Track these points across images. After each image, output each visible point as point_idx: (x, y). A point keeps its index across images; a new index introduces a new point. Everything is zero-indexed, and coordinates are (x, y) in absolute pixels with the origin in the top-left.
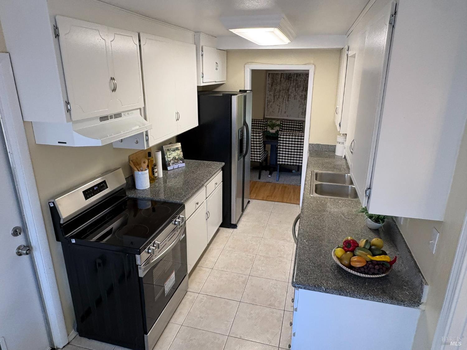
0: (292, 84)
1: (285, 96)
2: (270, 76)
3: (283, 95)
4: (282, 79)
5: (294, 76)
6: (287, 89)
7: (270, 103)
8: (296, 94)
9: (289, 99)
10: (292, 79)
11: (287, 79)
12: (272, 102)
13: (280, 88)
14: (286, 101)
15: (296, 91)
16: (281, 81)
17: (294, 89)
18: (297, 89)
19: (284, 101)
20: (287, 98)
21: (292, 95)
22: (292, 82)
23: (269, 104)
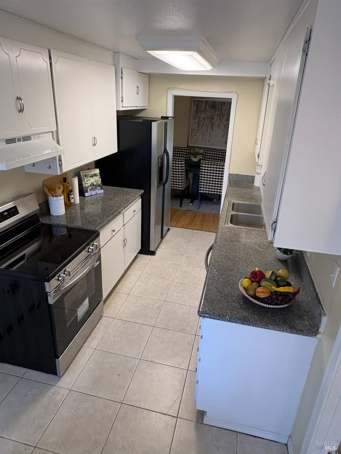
0: (217, 113)
1: (210, 125)
2: (195, 103)
3: (208, 124)
4: (207, 107)
5: (219, 105)
6: (212, 117)
7: (195, 132)
8: (221, 123)
9: (213, 128)
10: (217, 108)
11: (212, 107)
12: (197, 130)
13: (205, 116)
14: (210, 129)
15: (221, 120)
16: (205, 109)
17: (218, 118)
18: (221, 118)
19: (208, 129)
20: (211, 127)
21: (217, 123)
22: (217, 110)
23: (193, 132)
